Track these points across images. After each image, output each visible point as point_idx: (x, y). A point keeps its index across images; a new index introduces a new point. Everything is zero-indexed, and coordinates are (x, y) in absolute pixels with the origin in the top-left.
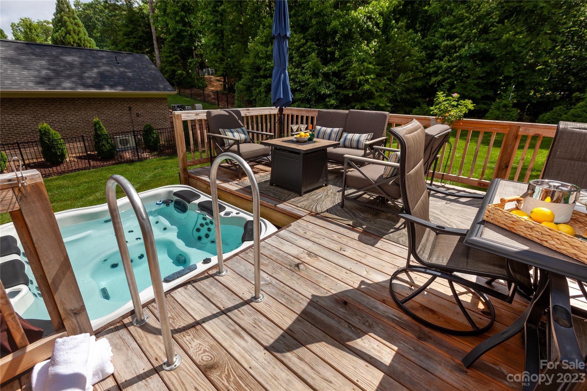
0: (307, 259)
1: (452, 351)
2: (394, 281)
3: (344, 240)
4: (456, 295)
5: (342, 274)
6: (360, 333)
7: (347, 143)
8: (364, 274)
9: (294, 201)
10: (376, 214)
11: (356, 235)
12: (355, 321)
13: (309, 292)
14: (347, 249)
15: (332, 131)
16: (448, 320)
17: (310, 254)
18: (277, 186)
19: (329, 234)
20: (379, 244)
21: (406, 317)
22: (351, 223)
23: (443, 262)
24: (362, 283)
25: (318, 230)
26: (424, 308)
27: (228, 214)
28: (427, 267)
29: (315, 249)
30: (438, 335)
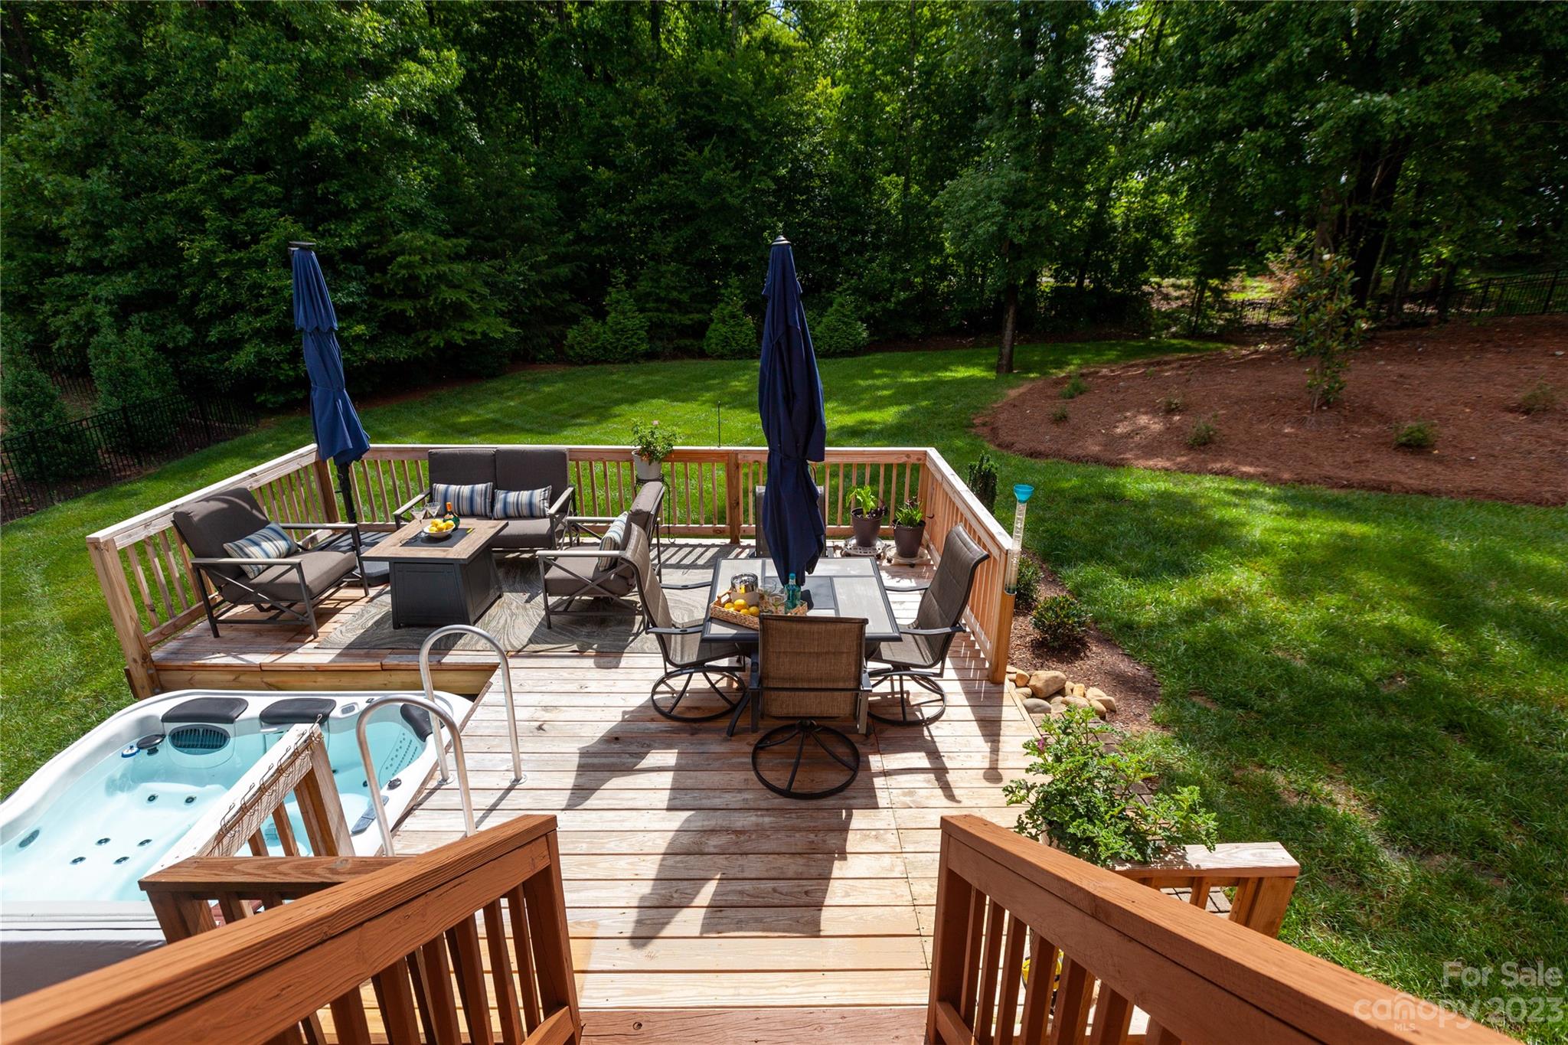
0: (547, 716)
1: (718, 731)
2: (656, 697)
3: (579, 674)
4: (713, 685)
5: (598, 714)
6: (642, 756)
7: (511, 511)
8: (622, 703)
9: (465, 645)
10: (602, 622)
11: (590, 662)
12: (634, 748)
13: (574, 747)
14: (588, 683)
15: (472, 492)
16: (710, 709)
17: (546, 708)
18: (408, 626)
19: (555, 674)
20: (624, 662)
21: (676, 724)
22: (575, 647)
23: (693, 658)
24: (625, 713)
25: (534, 673)
26: (689, 709)
27: (347, 709)
28: (682, 668)
29: (548, 700)
30: (706, 725)
